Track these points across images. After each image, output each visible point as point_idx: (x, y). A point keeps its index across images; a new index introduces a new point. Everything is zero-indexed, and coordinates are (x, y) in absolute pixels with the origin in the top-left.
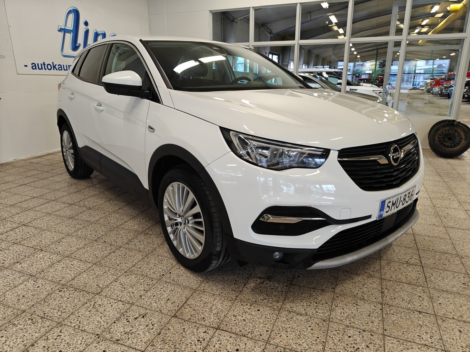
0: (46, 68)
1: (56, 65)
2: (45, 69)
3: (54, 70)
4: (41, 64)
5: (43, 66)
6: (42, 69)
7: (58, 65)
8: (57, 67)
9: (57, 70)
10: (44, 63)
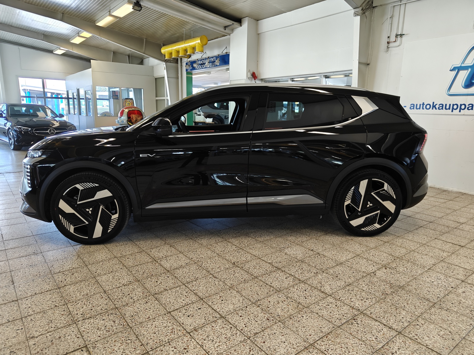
0: (424, 107)
1: (436, 104)
2: (424, 109)
3: (433, 109)
4: (420, 105)
5: (422, 106)
6: (420, 108)
7: (439, 105)
8: (437, 106)
9: (436, 109)
10: (423, 103)
